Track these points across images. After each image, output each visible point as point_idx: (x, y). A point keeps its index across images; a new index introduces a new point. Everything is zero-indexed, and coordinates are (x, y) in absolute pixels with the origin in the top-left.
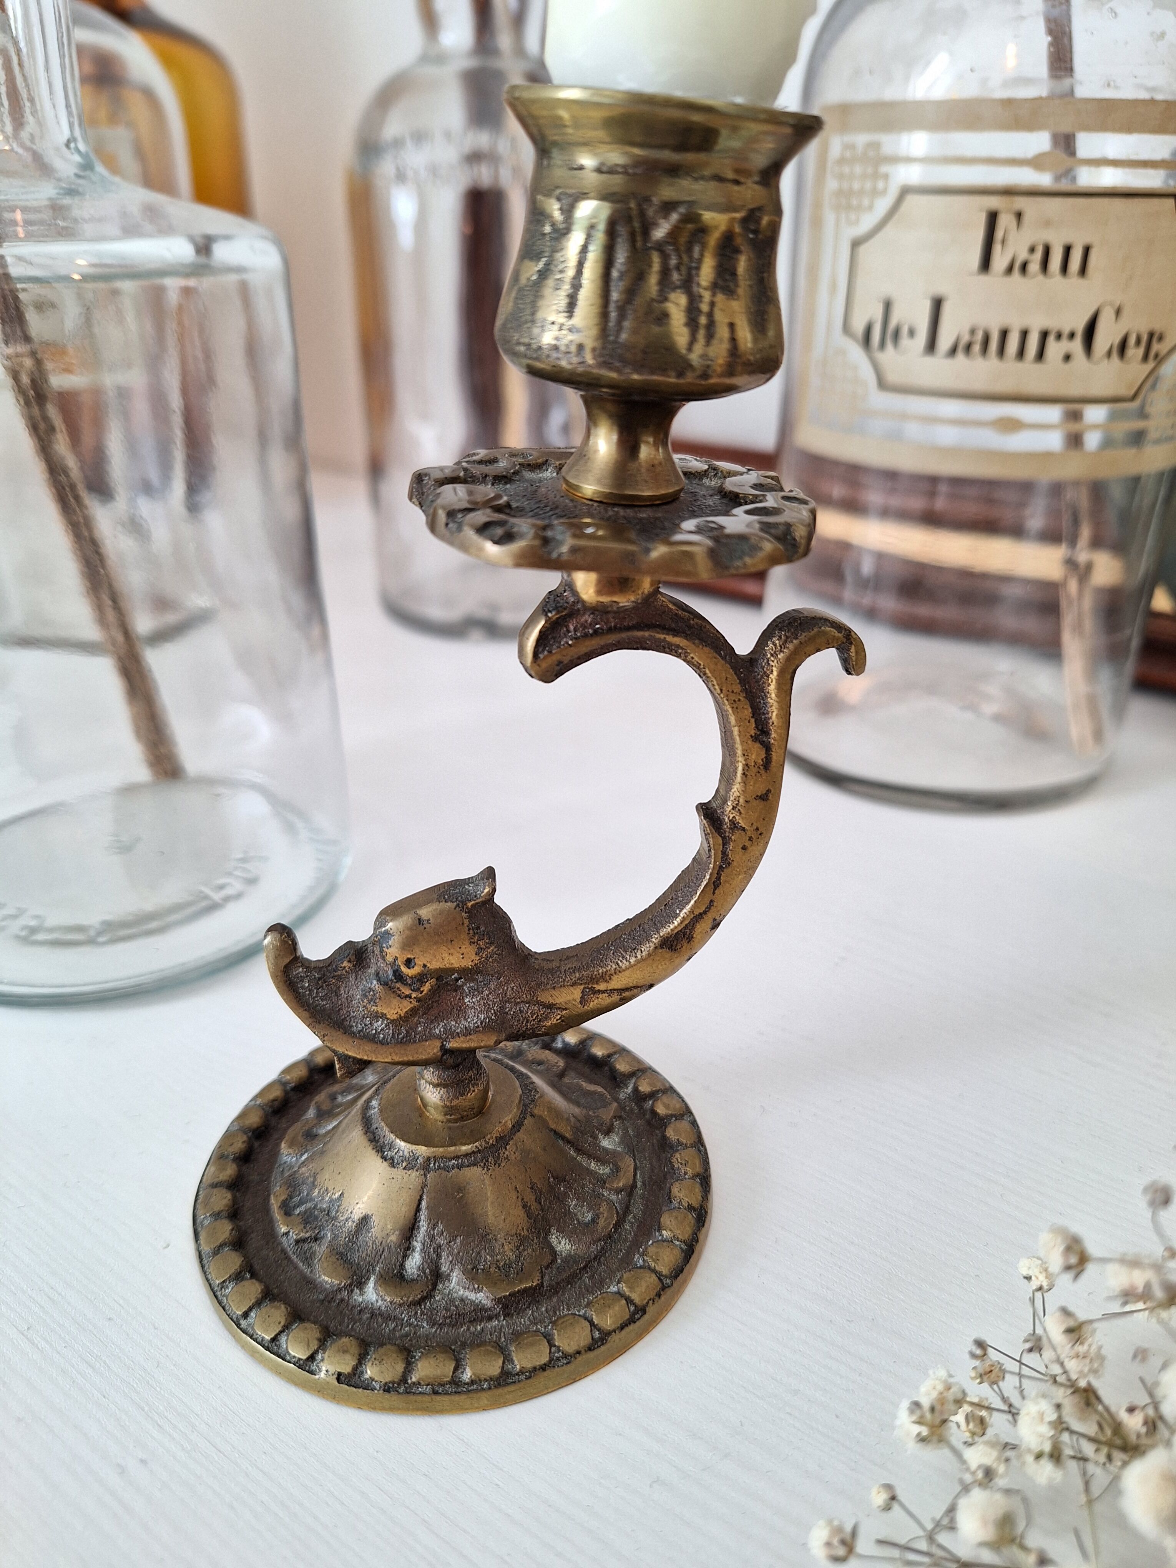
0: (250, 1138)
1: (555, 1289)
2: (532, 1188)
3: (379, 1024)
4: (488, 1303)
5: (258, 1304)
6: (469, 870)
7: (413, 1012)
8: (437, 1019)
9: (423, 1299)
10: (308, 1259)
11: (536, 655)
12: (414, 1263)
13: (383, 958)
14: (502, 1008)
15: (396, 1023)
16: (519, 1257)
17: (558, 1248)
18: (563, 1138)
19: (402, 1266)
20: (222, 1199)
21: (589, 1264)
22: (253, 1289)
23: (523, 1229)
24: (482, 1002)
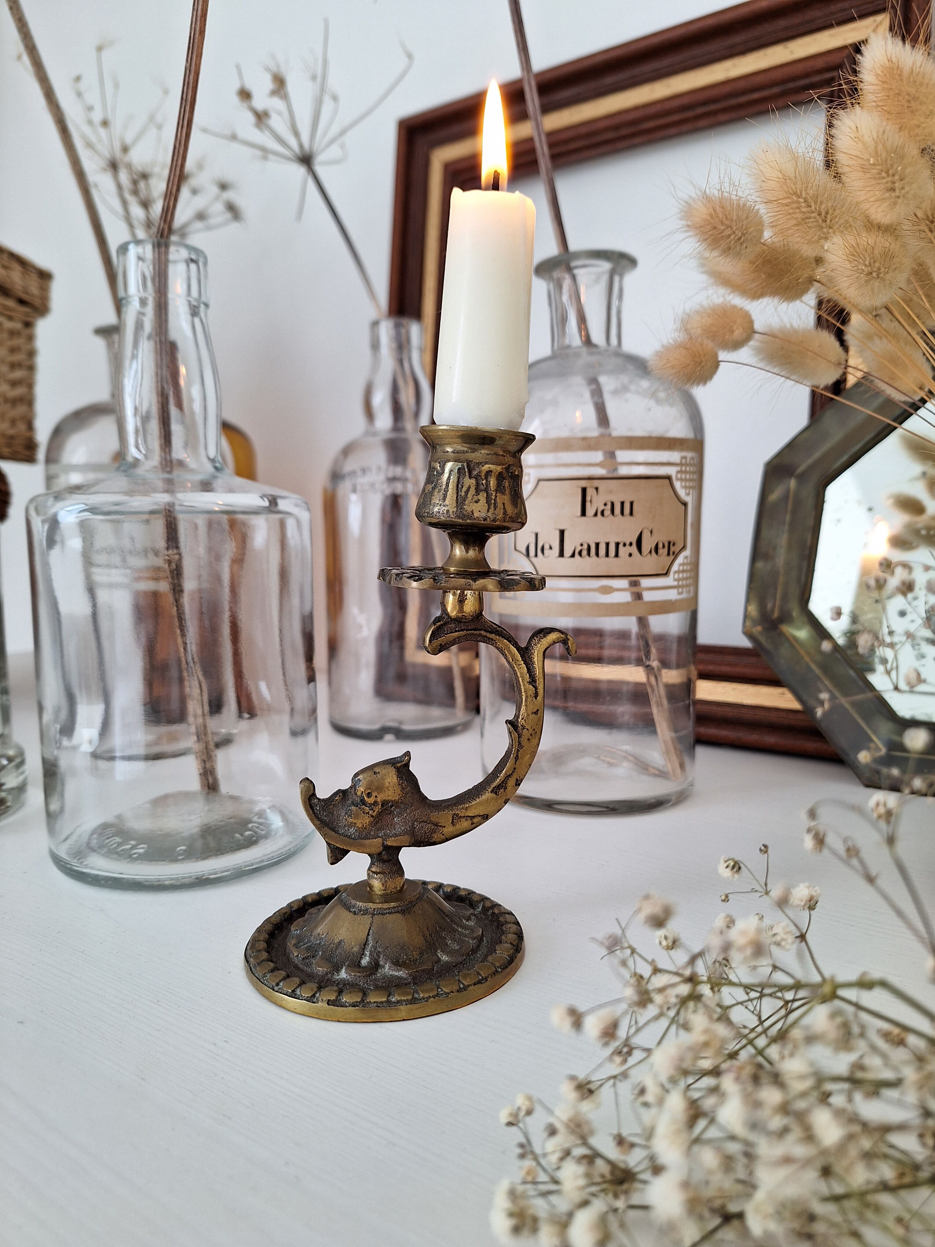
0: (273, 927)
3: (352, 830)
4: (404, 976)
5: (284, 979)
7: (370, 822)
8: (380, 829)
9: (371, 975)
10: (309, 965)
11: (430, 641)
12: (365, 961)
13: (356, 794)
14: (413, 824)
15: (361, 829)
16: (421, 958)
17: (442, 959)
18: (444, 913)
19: (359, 962)
21: (458, 964)
22: (281, 973)
24: (403, 820)
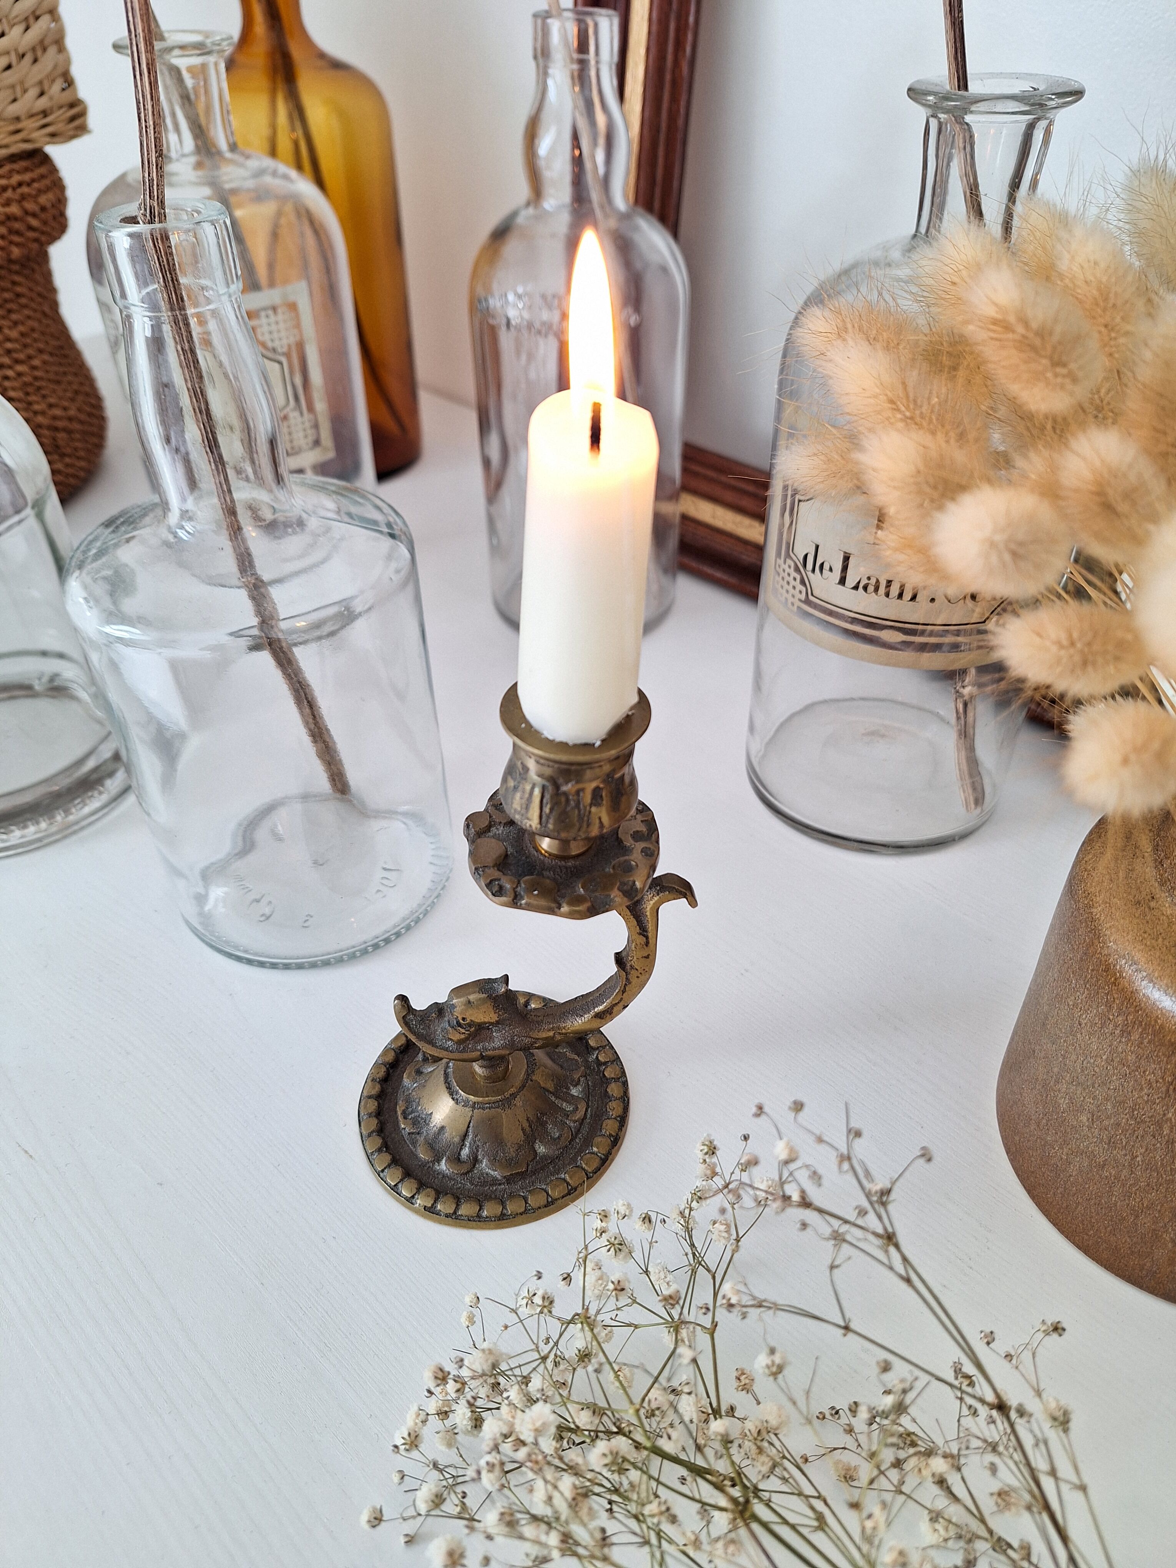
1: (534, 1173)
2: (527, 1120)
3: (449, 1043)
4: (499, 1177)
5: (389, 1166)
6: (496, 974)
7: (467, 1039)
8: (479, 1042)
9: (468, 1172)
10: (414, 1143)
12: (465, 1152)
13: (452, 1014)
14: (512, 1039)
15: (460, 1042)
16: (517, 1155)
17: (539, 1151)
18: (548, 1091)
19: (459, 1154)
20: (373, 1105)
21: (553, 1160)
22: (387, 1158)
23: (521, 1141)
24: (502, 1035)
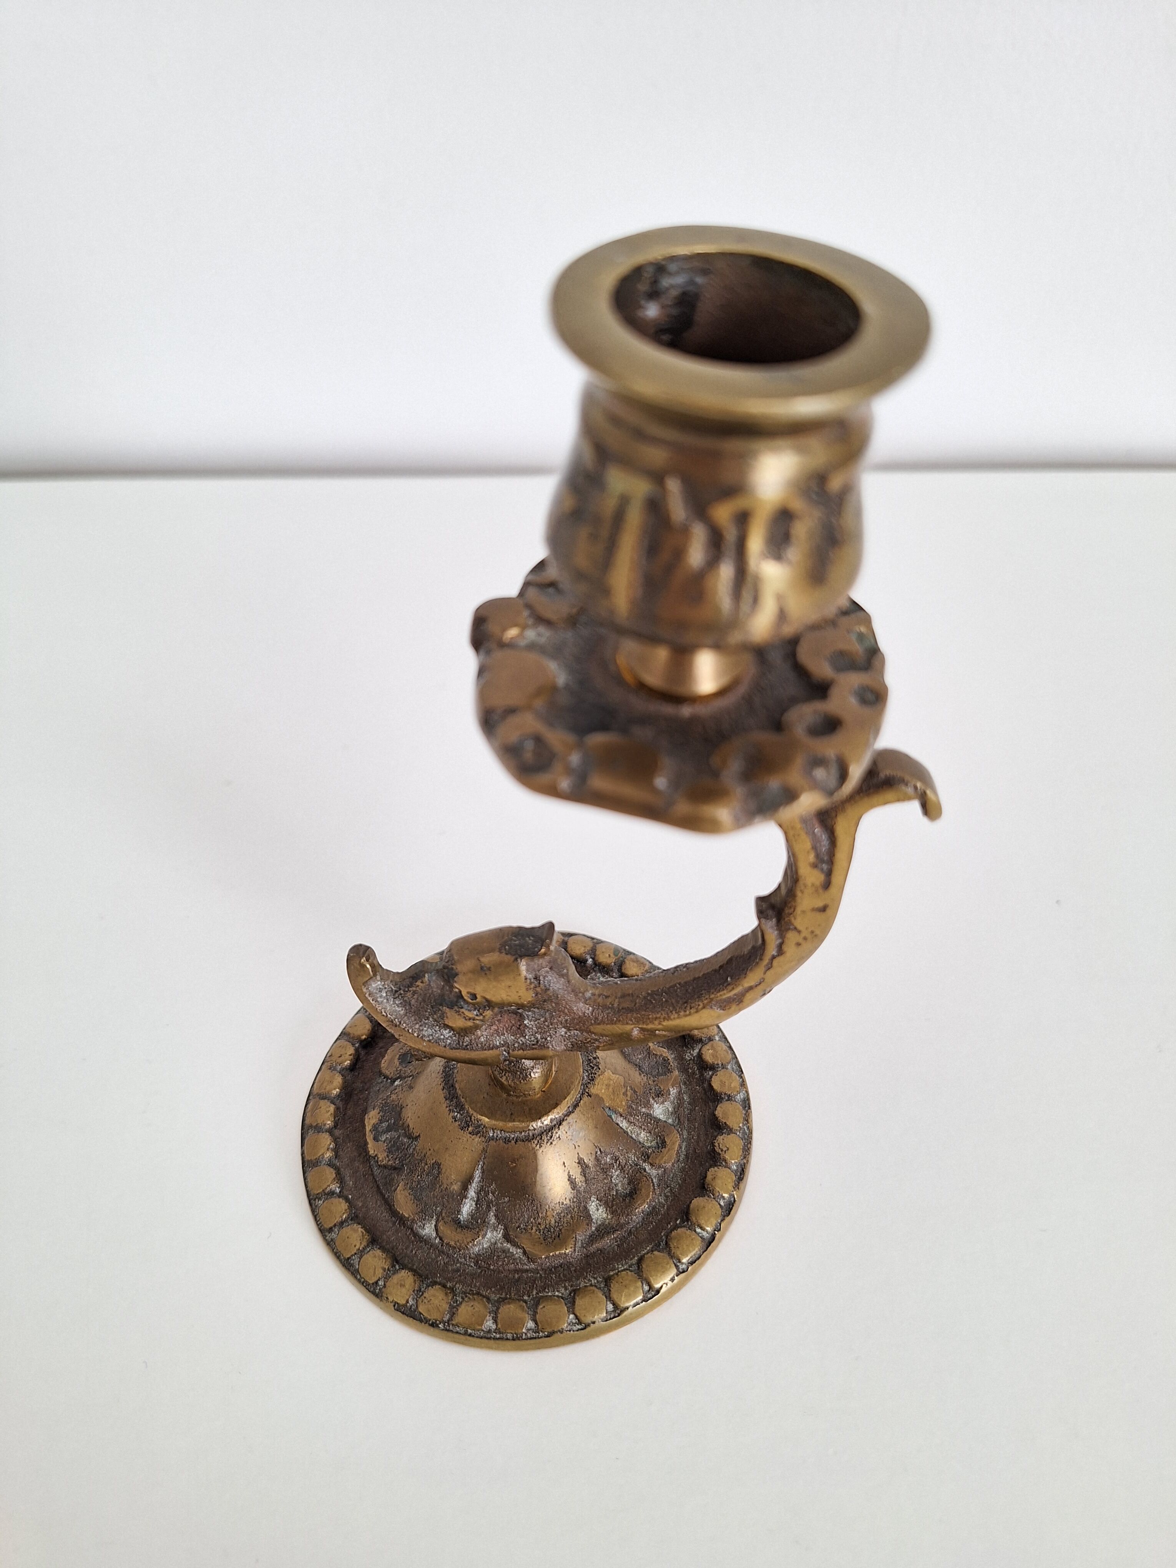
0: (357, 1050)
2: (579, 1163)
3: (447, 1033)
4: (525, 1259)
5: (343, 1223)
7: (477, 1027)
8: (498, 1033)
10: (387, 1184)
12: (470, 1210)
15: (463, 1032)
16: (558, 1223)
17: (596, 1216)
18: (617, 1112)
19: (460, 1211)
22: (341, 1208)
23: (566, 1199)
